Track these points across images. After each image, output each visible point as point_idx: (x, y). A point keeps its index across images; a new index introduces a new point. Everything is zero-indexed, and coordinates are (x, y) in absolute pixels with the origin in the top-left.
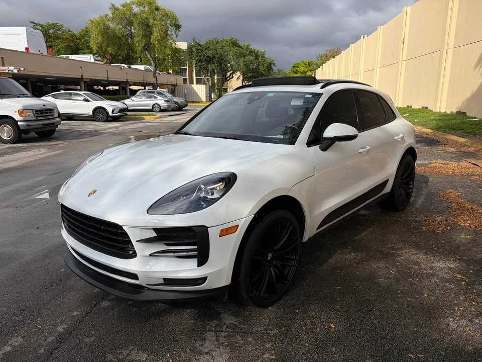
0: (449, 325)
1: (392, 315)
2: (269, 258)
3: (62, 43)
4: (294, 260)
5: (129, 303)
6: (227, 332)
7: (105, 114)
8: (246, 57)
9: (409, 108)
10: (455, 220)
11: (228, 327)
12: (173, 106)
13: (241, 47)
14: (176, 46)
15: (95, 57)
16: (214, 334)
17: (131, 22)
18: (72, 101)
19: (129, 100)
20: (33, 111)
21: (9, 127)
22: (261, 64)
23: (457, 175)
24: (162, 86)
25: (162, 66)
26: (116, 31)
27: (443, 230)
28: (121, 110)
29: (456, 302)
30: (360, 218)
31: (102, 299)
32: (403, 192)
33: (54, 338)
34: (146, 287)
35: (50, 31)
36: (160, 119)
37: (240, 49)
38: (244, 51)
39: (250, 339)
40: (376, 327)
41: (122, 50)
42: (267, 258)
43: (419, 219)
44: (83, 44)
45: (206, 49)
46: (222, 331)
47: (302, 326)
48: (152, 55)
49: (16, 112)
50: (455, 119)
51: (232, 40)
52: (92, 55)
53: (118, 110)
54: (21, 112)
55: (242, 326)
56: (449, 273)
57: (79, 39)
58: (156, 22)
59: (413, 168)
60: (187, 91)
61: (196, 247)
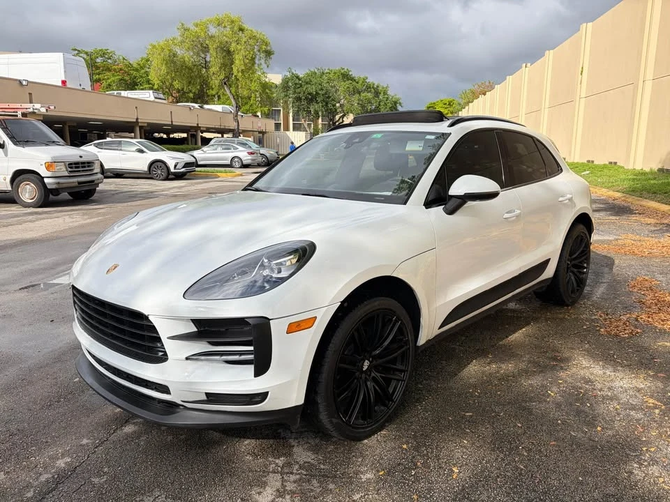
0: (632, 473)
1: (546, 456)
2: (365, 368)
3: (113, 75)
4: (404, 371)
5: (163, 428)
6: (299, 474)
7: (165, 170)
8: (362, 94)
9: (590, 164)
10: (650, 320)
11: (300, 467)
12: (260, 159)
13: (355, 80)
14: (267, 80)
15: (156, 95)
16: (279, 477)
17: (205, 48)
18: (121, 152)
19: (199, 151)
20: (65, 165)
21: (33, 185)
22: (382, 104)
23: (656, 257)
24: (246, 133)
25: (247, 107)
26: (186, 59)
27: (631, 333)
28: (187, 165)
29: (644, 439)
30: (509, 314)
31: (126, 422)
32: (573, 278)
33: (50, 476)
34: (183, 406)
35: (98, 60)
36: (240, 177)
37: (354, 83)
38: (359, 86)
39: (331, 486)
40: (520, 474)
41: (193, 84)
42: (363, 368)
43: (596, 317)
44: (142, 77)
45: (307, 83)
46: (292, 473)
47: (410, 469)
48: (233, 91)
49: (41, 165)
50: (655, 179)
51: (342, 71)
52: (151, 92)
53: (183, 164)
54: (49, 166)
55: (322, 466)
56: (636, 397)
57: (137, 70)
58: (239, 47)
59: (588, 244)
60: (281, 141)
61: (251, 348)
